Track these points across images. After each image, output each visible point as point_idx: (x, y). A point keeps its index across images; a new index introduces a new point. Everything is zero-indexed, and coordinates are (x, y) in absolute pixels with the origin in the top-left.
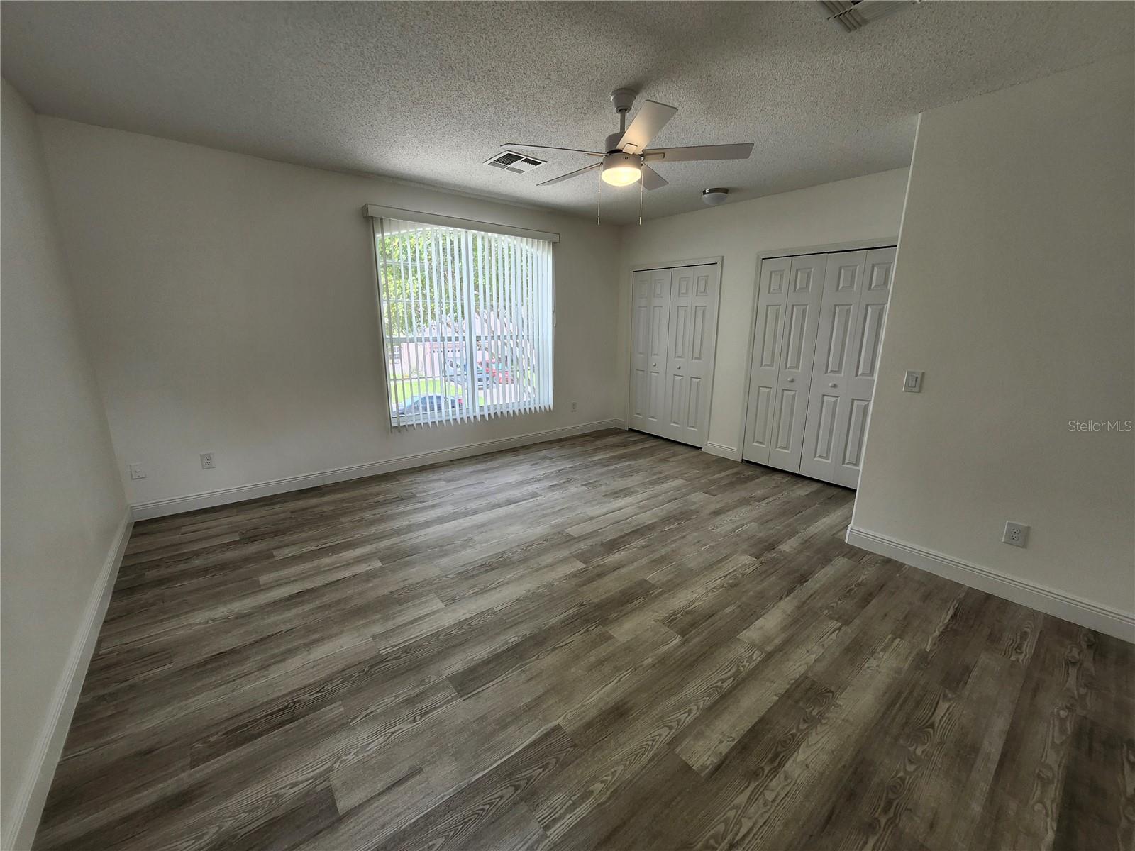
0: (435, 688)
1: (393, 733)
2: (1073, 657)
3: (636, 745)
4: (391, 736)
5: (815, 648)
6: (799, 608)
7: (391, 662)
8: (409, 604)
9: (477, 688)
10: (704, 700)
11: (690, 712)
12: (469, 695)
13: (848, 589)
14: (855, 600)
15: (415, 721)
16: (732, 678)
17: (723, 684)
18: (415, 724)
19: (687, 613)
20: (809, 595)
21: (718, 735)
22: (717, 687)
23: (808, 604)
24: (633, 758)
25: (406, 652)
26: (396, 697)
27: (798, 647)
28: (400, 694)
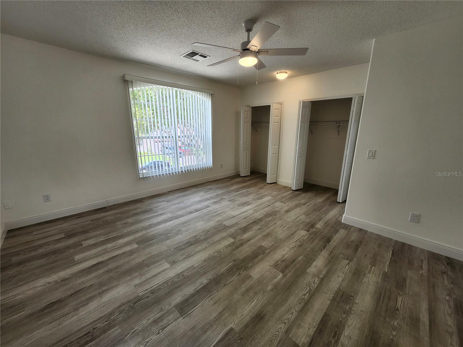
0: (169, 312)
1: (148, 342)
2: (443, 270)
3: (271, 335)
4: (147, 344)
5: (341, 274)
6: (330, 255)
7: (145, 300)
8: (152, 266)
9: (190, 310)
10: (298, 306)
11: (292, 313)
12: (186, 315)
13: (348, 244)
14: (352, 249)
15: (159, 333)
16: (308, 293)
17: (305, 296)
18: (159, 335)
19: (283, 261)
20: (332, 248)
21: (307, 325)
22: (302, 298)
23: (333, 253)
24: (270, 343)
25: (152, 293)
26: (148, 320)
27: (333, 274)
28: (150, 318)
